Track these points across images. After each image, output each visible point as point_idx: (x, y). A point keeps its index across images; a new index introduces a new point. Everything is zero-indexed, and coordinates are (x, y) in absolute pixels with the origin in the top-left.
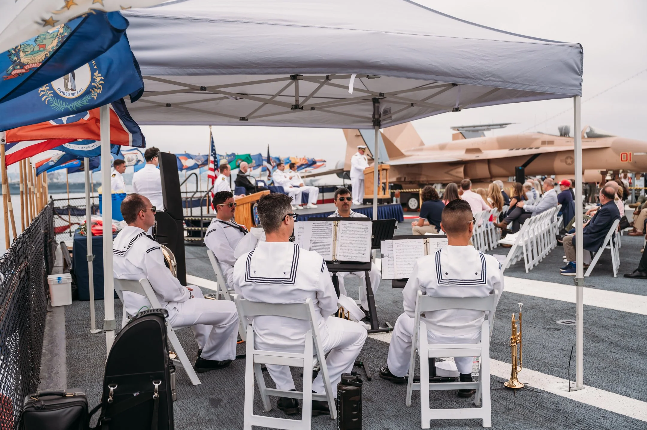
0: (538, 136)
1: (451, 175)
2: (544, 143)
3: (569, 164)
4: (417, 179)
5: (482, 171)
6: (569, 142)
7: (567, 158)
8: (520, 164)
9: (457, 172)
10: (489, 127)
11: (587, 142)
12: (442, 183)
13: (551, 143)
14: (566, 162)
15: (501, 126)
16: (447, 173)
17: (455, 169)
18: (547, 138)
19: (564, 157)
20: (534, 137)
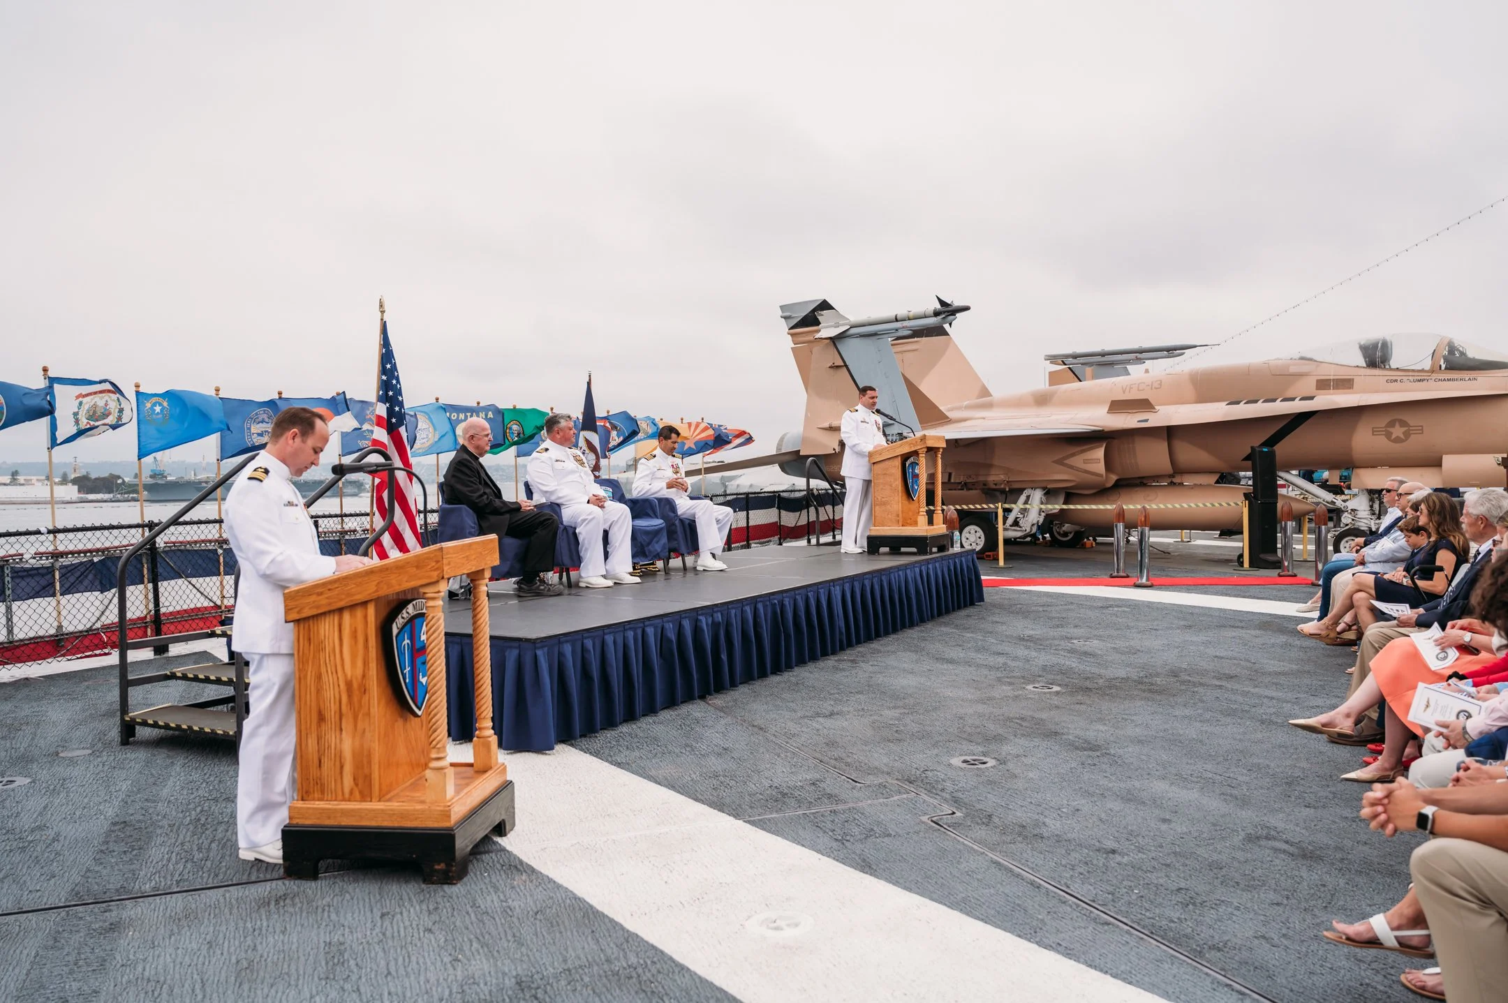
0: (1305, 368)
1: (1071, 467)
2: (1323, 385)
3: (1398, 440)
4: (981, 478)
5: (1153, 457)
6: (1396, 381)
7: (1392, 424)
8: (1256, 439)
9: (1086, 461)
10: (1140, 355)
11: (1448, 380)
12: (1044, 489)
13: (1345, 384)
14: (1388, 435)
15: (1171, 351)
16: (1060, 462)
17: (1083, 451)
18: (1331, 373)
19: (1382, 421)
20: (1293, 370)
